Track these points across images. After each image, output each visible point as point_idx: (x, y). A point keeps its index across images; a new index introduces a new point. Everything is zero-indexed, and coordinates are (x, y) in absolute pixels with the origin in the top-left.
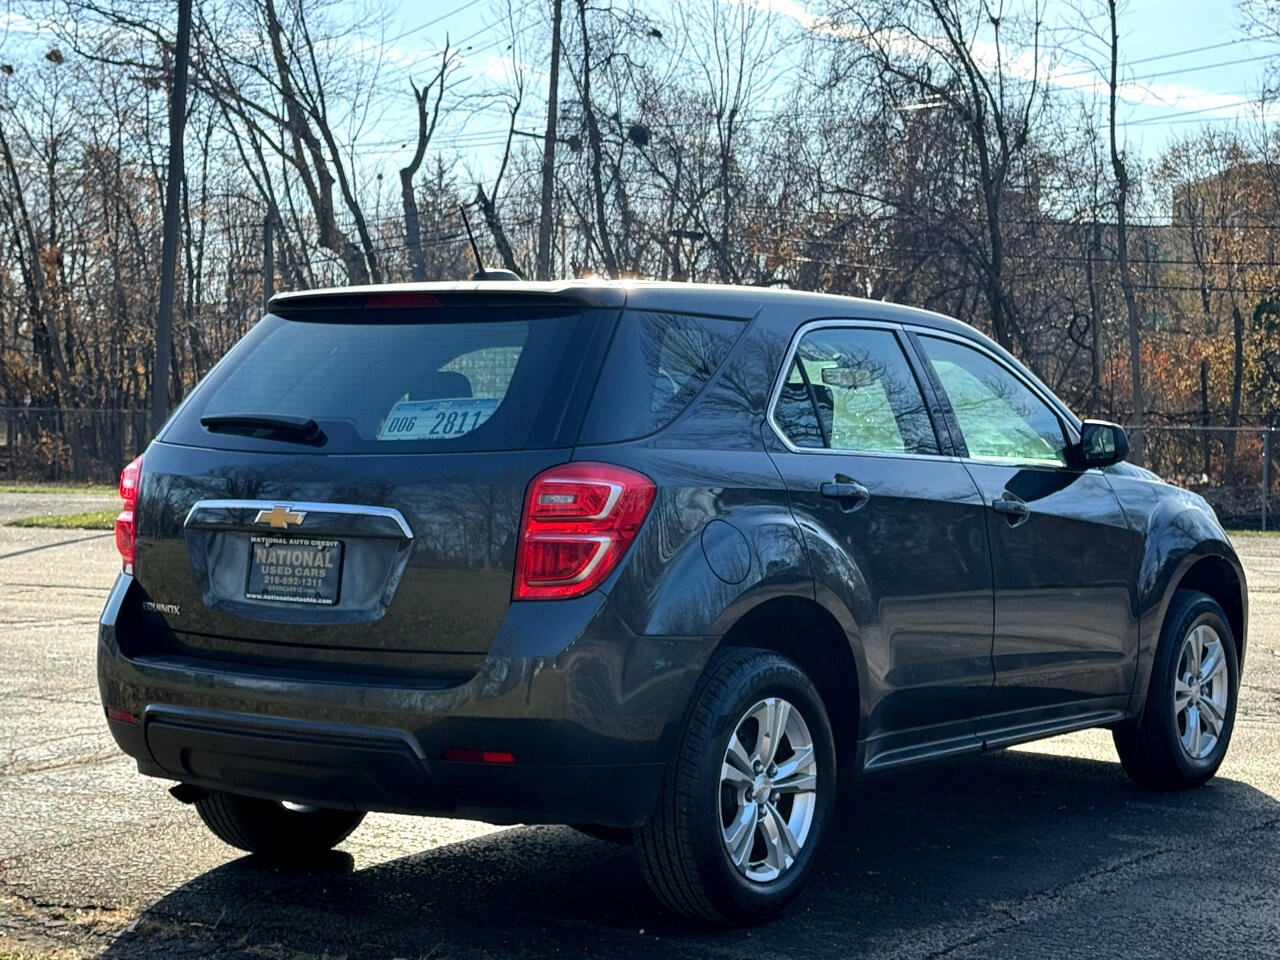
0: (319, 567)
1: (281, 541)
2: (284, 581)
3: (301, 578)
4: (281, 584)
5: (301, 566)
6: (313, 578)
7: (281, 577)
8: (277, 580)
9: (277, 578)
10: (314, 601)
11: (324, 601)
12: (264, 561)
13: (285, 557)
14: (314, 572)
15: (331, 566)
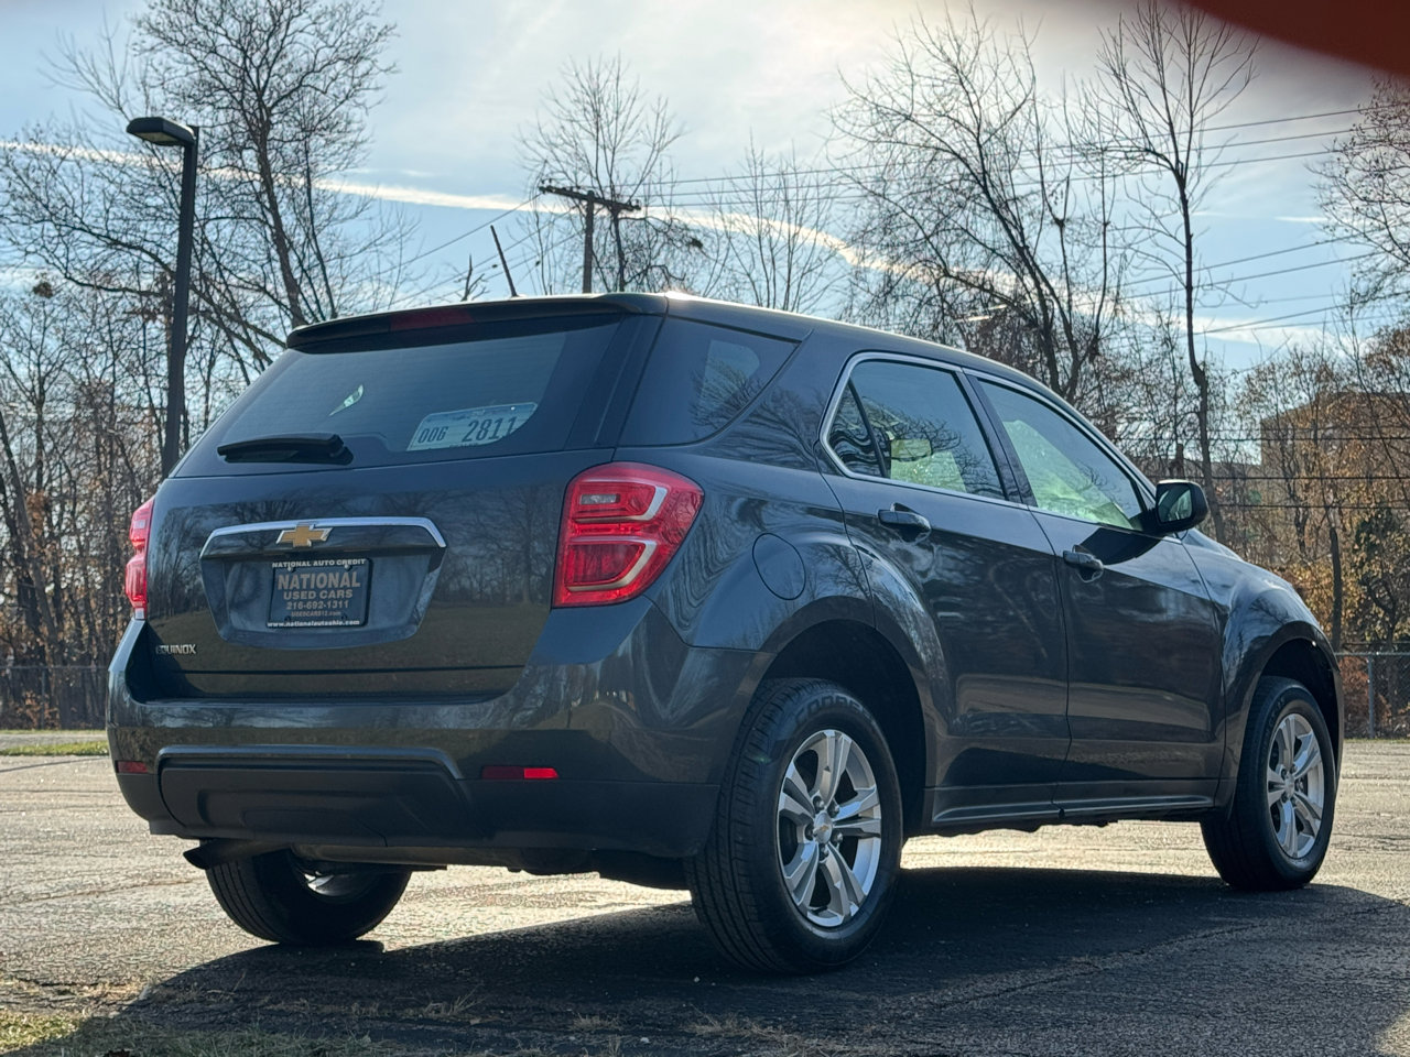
0: (345, 588)
1: (304, 564)
2: (308, 605)
3: (326, 601)
4: (305, 609)
5: (326, 588)
6: (338, 600)
7: (305, 602)
8: (301, 605)
9: (300, 604)
10: (341, 623)
11: (351, 623)
12: (286, 588)
13: (309, 581)
14: (341, 593)
15: (358, 585)
